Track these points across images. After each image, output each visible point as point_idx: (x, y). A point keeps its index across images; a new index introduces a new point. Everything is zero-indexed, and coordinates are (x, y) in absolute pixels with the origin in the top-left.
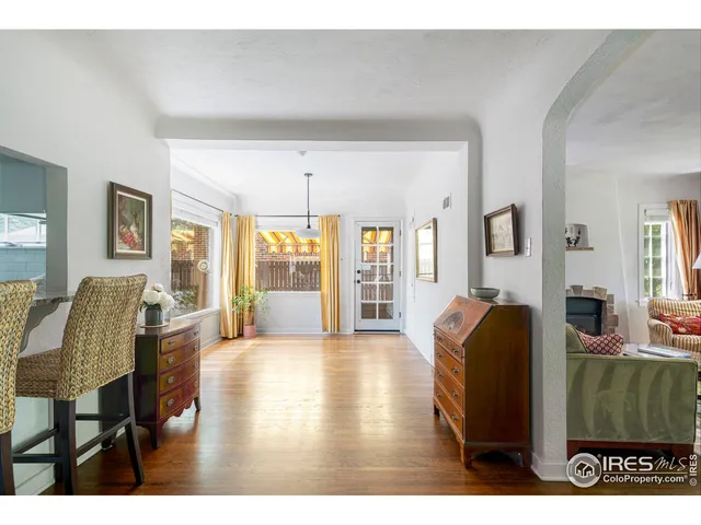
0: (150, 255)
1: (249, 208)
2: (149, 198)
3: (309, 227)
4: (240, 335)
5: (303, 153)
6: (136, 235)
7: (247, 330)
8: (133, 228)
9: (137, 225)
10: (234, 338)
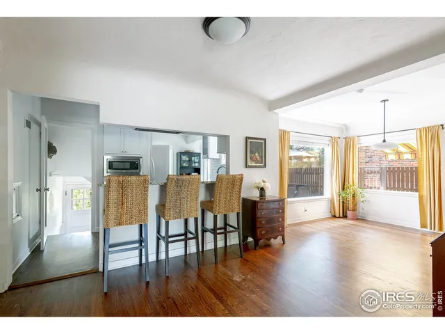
0: (265, 166)
1: (353, 133)
2: (265, 140)
3: (384, 141)
4: (345, 216)
5: (361, 91)
6: (258, 157)
7: (349, 213)
8: (257, 154)
9: (259, 153)
10: (340, 217)
